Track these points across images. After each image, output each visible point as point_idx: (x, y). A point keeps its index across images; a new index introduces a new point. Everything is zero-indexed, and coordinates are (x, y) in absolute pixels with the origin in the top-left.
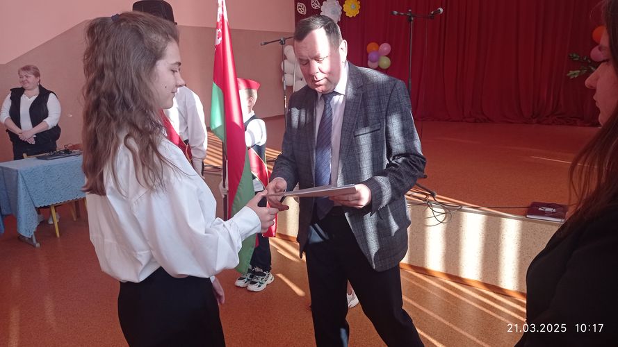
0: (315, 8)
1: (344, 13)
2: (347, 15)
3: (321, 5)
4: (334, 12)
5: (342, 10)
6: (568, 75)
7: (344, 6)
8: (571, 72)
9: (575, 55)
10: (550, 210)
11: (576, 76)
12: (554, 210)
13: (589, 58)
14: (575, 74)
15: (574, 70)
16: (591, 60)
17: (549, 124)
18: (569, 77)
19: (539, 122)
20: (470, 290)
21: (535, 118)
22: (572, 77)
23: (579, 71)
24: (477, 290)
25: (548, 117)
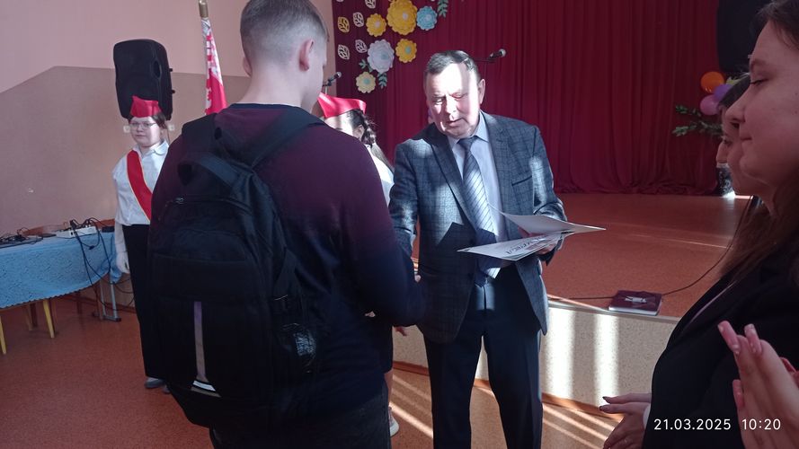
0: (361, 51)
1: (396, 58)
2: (401, 60)
3: (368, 47)
4: (384, 57)
5: (395, 54)
6: (674, 132)
7: (397, 49)
8: (678, 129)
9: (681, 108)
10: (639, 300)
11: (684, 133)
12: (644, 301)
13: (699, 110)
14: (682, 131)
15: (681, 126)
16: (701, 113)
17: (653, 194)
18: (676, 134)
19: (640, 192)
20: (560, 411)
21: (636, 186)
22: (679, 135)
23: (687, 127)
24: (569, 412)
25: (651, 184)
